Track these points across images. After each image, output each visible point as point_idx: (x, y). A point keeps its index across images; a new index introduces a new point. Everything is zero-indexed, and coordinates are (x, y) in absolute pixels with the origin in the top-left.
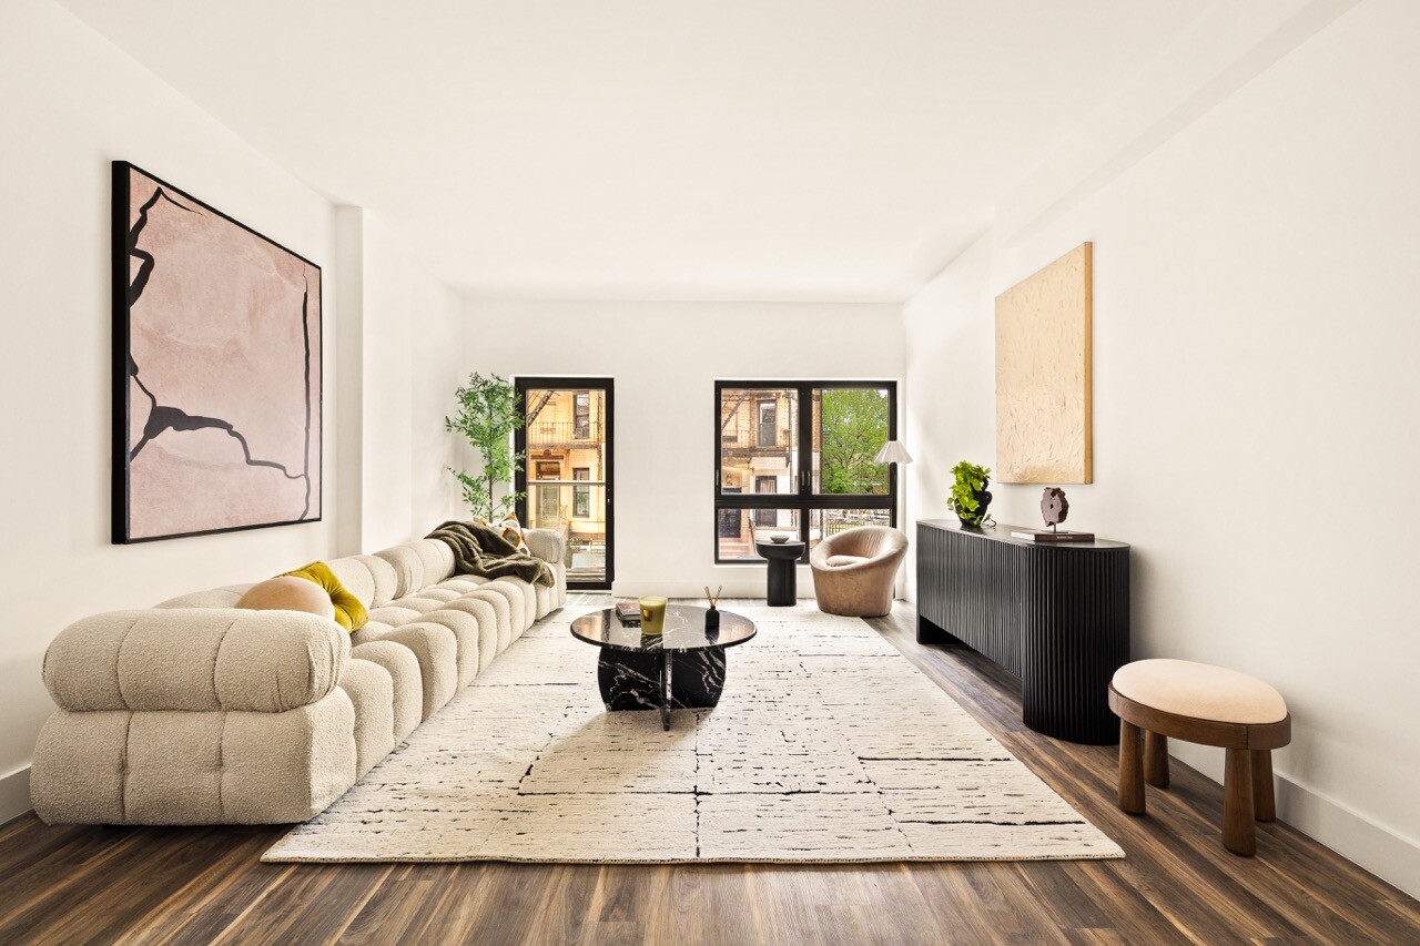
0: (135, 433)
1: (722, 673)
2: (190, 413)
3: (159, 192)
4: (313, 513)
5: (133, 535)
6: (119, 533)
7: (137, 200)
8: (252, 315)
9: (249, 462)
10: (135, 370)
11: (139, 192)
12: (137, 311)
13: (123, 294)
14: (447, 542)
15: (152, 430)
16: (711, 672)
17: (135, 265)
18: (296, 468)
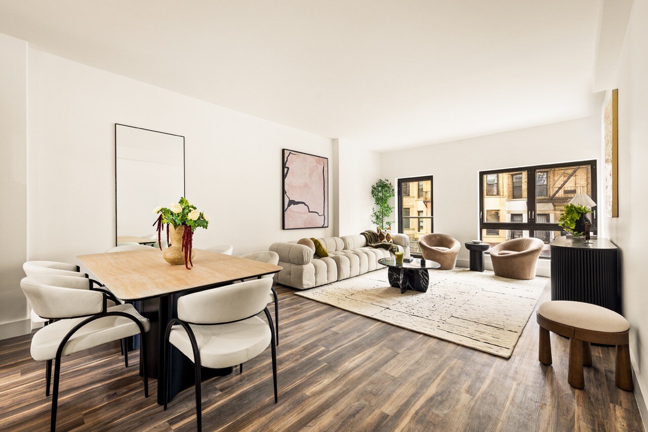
0: (286, 206)
1: (427, 281)
2: (296, 201)
3: (290, 153)
4: (326, 225)
5: (286, 228)
6: (283, 228)
7: (286, 156)
8: (310, 175)
9: (309, 212)
10: (286, 193)
11: (287, 153)
12: (286, 180)
13: (284, 176)
14: (365, 236)
15: (289, 205)
16: (424, 281)
17: (286, 170)
18: (321, 213)
